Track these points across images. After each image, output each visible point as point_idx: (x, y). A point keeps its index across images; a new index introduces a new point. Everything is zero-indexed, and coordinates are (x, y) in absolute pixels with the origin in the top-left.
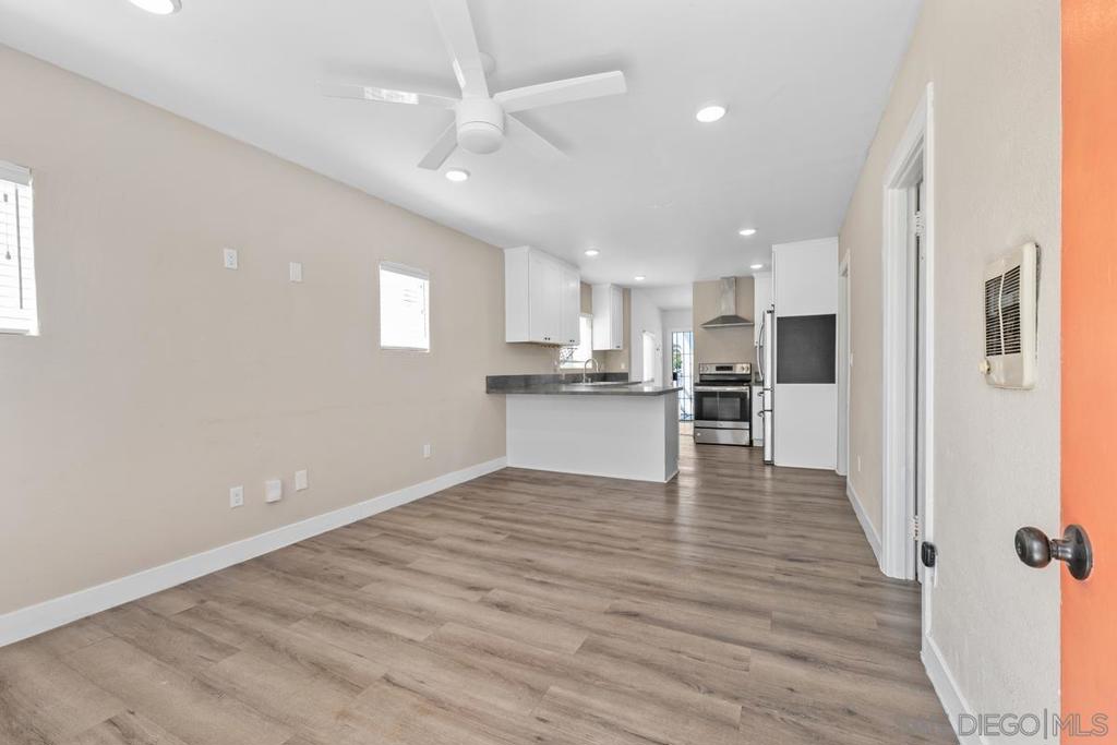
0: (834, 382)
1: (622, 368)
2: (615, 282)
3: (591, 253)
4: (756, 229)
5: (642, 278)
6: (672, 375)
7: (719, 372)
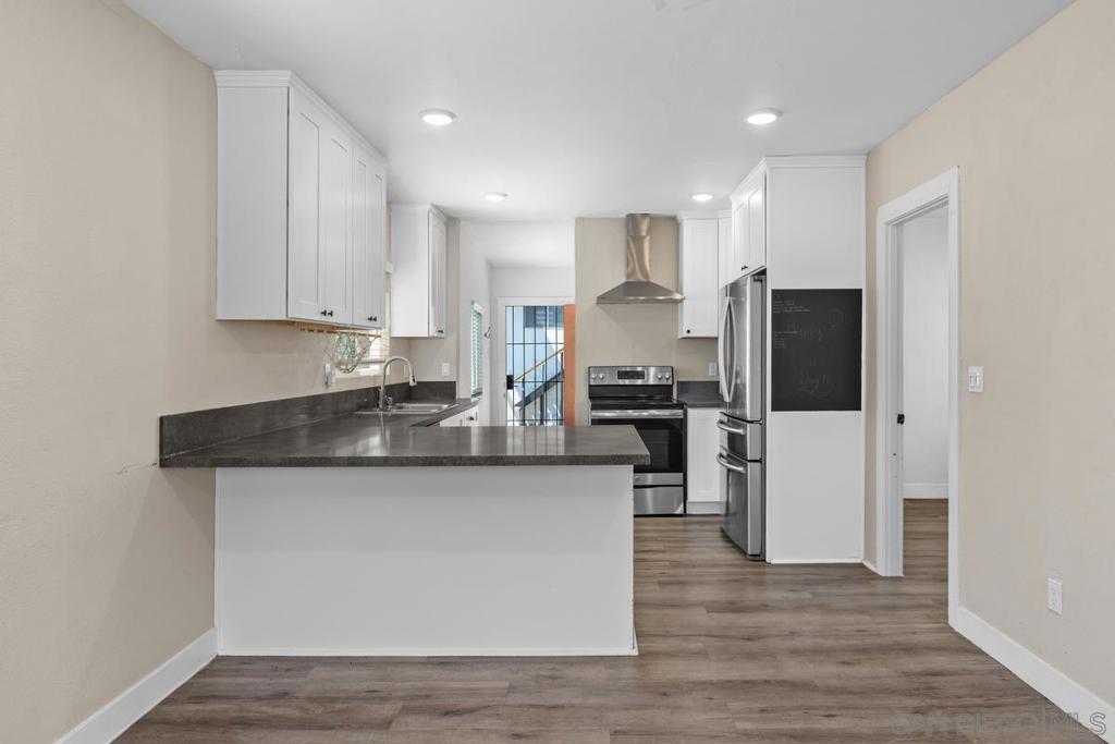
0: (858, 408)
1: (444, 373)
2: (441, 202)
3: (438, 120)
4: (779, 113)
5: (499, 199)
6: (505, 381)
7: (621, 382)
